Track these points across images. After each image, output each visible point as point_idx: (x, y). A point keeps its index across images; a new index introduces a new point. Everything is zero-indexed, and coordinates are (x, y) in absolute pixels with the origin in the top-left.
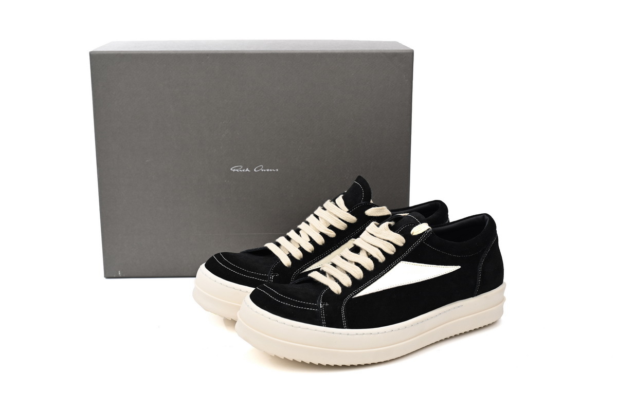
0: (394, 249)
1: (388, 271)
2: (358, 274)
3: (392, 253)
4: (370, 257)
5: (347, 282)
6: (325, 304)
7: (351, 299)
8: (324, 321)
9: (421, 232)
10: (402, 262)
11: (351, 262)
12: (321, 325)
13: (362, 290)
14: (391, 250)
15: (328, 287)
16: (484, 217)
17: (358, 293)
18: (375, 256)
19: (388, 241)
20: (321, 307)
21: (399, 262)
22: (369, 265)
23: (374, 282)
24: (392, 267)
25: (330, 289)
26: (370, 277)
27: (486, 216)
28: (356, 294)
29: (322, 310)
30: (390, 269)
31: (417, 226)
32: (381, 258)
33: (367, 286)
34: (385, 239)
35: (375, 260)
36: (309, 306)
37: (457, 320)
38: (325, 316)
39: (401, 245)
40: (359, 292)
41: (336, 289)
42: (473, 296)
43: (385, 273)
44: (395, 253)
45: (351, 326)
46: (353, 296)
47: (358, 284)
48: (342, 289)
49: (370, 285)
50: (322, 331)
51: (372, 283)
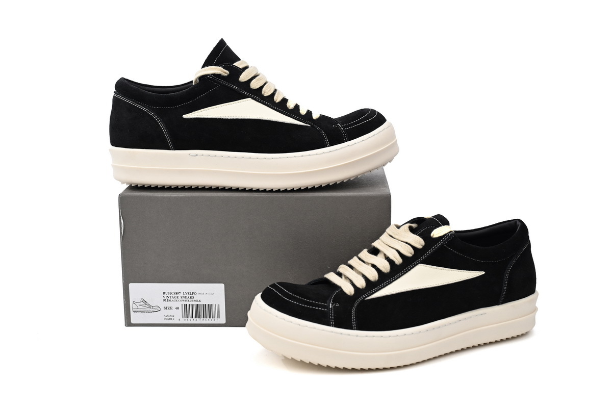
0: (412, 251)
1: (405, 273)
2: (373, 276)
3: (410, 255)
4: (387, 259)
5: (361, 283)
6: (336, 304)
7: (363, 301)
8: (332, 322)
9: (442, 234)
10: (420, 264)
11: (368, 264)
12: (328, 324)
13: (375, 292)
14: (409, 252)
15: (340, 287)
16: (516, 223)
17: (371, 295)
18: (392, 257)
19: (406, 243)
20: (331, 307)
21: (417, 264)
22: (385, 267)
23: (389, 284)
24: (410, 270)
25: (342, 290)
26: (385, 279)
27: (518, 222)
28: (368, 296)
29: (332, 310)
30: (407, 272)
31: (438, 228)
32: (398, 260)
33: (382, 288)
34: (403, 240)
35: (391, 262)
36: (318, 306)
37: (479, 329)
38: (334, 316)
39: (420, 247)
40: (373, 293)
41: (349, 290)
42: (498, 304)
43: (401, 276)
44: (413, 255)
45: (361, 327)
46: (366, 297)
47: (372, 286)
48: (355, 291)
49: (384, 287)
50: (329, 332)
51: (387, 285)
